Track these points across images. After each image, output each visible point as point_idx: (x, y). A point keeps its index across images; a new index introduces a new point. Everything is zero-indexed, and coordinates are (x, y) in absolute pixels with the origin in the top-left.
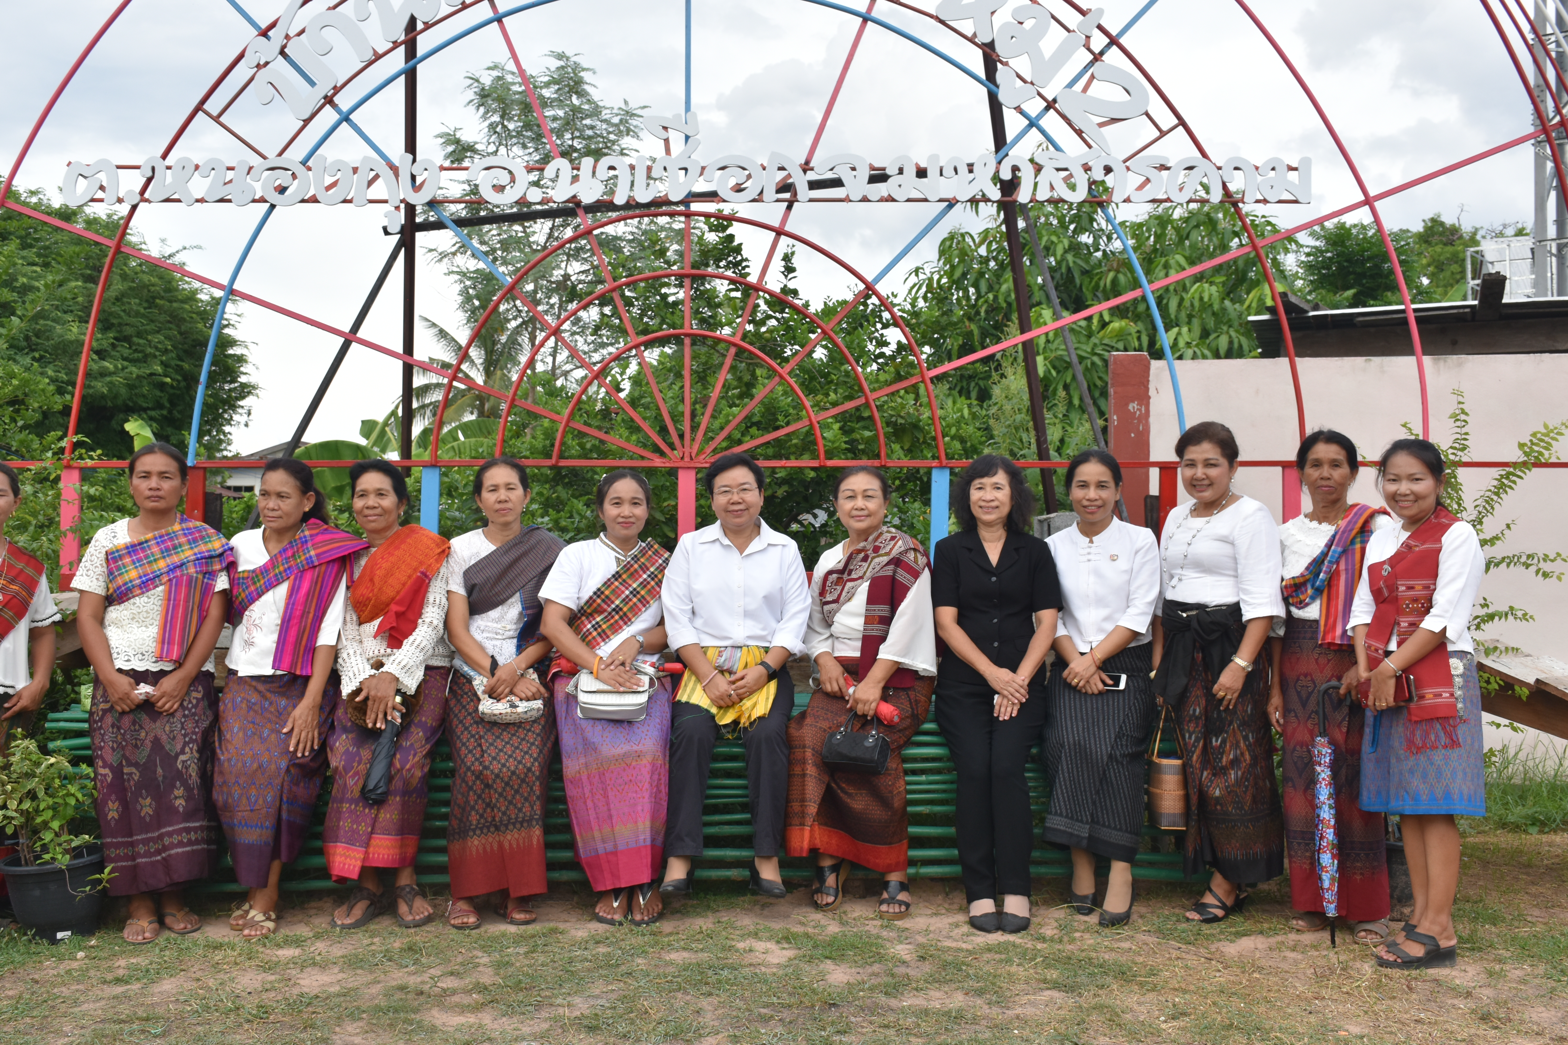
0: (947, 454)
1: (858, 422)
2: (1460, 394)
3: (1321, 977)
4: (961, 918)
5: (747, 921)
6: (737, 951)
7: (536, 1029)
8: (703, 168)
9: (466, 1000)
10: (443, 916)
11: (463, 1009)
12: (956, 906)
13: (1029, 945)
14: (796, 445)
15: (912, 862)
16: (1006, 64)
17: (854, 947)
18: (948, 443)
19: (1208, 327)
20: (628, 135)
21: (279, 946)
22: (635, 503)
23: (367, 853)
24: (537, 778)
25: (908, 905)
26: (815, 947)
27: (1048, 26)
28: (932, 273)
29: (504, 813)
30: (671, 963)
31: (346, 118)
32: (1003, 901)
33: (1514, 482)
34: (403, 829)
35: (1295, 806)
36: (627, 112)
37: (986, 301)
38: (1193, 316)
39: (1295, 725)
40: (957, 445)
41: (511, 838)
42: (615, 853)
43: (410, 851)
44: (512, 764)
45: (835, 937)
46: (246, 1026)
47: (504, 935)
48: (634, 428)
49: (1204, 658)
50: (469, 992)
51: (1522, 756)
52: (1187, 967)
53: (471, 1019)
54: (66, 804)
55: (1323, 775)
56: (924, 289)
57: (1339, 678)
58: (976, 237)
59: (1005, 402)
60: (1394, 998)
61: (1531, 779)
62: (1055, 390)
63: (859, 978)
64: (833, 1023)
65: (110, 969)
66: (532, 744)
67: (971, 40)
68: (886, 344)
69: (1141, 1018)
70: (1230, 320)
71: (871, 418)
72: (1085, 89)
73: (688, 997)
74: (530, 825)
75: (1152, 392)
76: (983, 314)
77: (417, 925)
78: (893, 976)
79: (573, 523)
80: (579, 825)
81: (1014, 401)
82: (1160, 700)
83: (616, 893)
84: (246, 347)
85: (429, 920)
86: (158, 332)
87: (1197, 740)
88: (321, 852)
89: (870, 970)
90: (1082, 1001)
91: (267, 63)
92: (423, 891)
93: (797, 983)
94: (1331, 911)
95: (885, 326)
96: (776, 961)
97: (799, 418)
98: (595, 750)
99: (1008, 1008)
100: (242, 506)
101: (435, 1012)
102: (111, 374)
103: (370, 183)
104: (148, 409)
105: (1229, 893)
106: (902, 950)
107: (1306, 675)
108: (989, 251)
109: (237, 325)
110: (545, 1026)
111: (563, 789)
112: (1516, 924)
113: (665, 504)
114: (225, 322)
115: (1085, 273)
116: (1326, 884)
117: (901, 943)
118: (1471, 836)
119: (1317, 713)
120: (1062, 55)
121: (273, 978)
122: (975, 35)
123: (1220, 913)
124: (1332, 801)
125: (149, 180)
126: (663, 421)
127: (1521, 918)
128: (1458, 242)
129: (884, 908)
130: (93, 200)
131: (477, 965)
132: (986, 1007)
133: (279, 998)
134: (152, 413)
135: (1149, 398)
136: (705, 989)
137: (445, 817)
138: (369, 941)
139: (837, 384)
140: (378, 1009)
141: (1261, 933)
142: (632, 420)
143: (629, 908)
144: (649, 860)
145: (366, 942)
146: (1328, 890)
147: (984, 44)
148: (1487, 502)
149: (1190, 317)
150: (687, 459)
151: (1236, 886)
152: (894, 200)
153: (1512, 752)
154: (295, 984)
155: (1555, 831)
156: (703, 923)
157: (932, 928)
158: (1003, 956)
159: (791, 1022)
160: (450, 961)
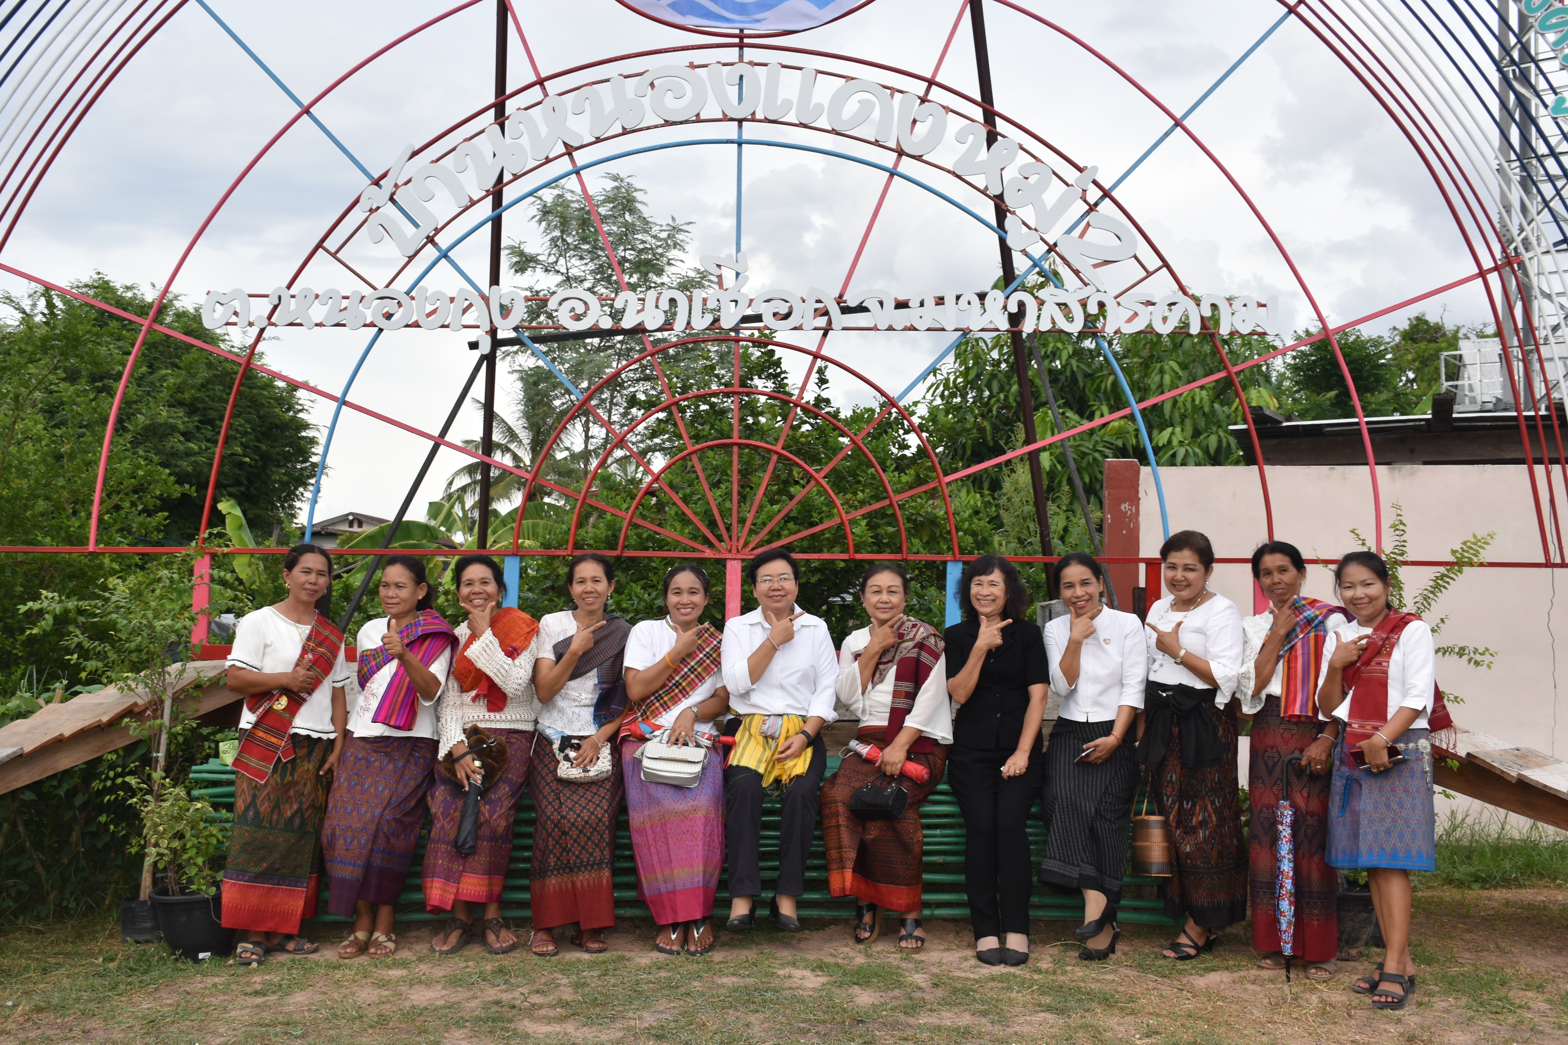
0: (960, 547)
1: (882, 518)
2: (1398, 508)
3: (1275, 1006)
4: (970, 953)
5: (786, 954)
6: (778, 976)
7: (612, 1036)
8: (751, 301)
9: (551, 1013)
10: (525, 944)
11: (549, 1020)
12: (965, 943)
13: (1028, 976)
14: (828, 539)
15: (928, 905)
16: (1013, 213)
17: (877, 975)
18: (961, 537)
19: (1199, 427)
20: (675, 248)
21: (389, 967)
22: (692, 592)
23: (458, 889)
24: (607, 827)
25: (923, 940)
26: (845, 974)
27: (1051, 179)
28: (949, 374)
29: (578, 857)
30: (723, 986)
31: (445, 255)
32: (1005, 939)
33: (1448, 583)
34: (491, 871)
35: (1262, 860)
36: (674, 228)
37: (998, 401)
38: (1186, 416)
39: (1262, 790)
40: (970, 539)
41: (583, 878)
42: (673, 892)
43: (497, 889)
44: (585, 815)
45: (861, 967)
46: (370, 1031)
47: (579, 961)
48: (684, 520)
49: (1180, 732)
50: (554, 1007)
51: (1469, 821)
52: (1161, 996)
53: (557, 1028)
54: (208, 844)
55: (1284, 833)
56: (941, 388)
57: (1302, 751)
58: (988, 341)
59: (1014, 495)
60: (1336, 1023)
61: (1477, 841)
62: (1060, 482)
63: (882, 1000)
64: (861, 1036)
65: (248, 984)
66: (603, 798)
67: (984, 192)
68: (908, 447)
69: (1120, 1036)
70: (1219, 421)
71: (894, 515)
72: (1082, 236)
73: (738, 1014)
74: (600, 868)
75: (1141, 494)
76: (994, 412)
77: (505, 951)
78: (911, 999)
79: (633, 605)
80: (643, 868)
81: (1023, 493)
82: (1143, 767)
83: (675, 926)
84: (318, 430)
85: (512, 948)
86: (239, 416)
87: (1173, 802)
88: (420, 888)
89: (891, 994)
90: (1070, 1021)
91: (378, 208)
92: (507, 923)
93: (830, 1004)
94: (1288, 950)
95: (907, 432)
96: (811, 986)
97: (830, 515)
98: (658, 803)
99: (1008, 1027)
100: (341, 585)
101: (526, 1022)
102: (195, 454)
103: (465, 311)
104: (229, 485)
105: (1200, 935)
106: (919, 979)
107: (1272, 748)
108: (1001, 354)
109: (310, 410)
110: (620, 1034)
111: (630, 838)
112: (1448, 964)
113: (714, 589)
114: (300, 408)
115: (1087, 376)
116: (1284, 927)
117: (918, 972)
118: (1421, 890)
119: (1281, 780)
120: (1062, 205)
121: (387, 993)
122: (986, 188)
123: (1192, 952)
124: (1291, 856)
125: (275, 307)
126: (713, 515)
127: (1453, 960)
128: (1441, 339)
129: (903, 944)
130: (228, 324)
131: (559, 985)
132: (989, 1025)
133: (394, 1009)
134: (232, 490)
135: (1139, 499)
136: (753, 1007)
137: (526, 860)
138: (465, 964)
139: (864, 486)
140: (478, 1019)
141: (1227, 969)
142: (684, 514)
143: (685, 939)
144: (702, 899)
145: (462, 965)
146: (1285, 932)
147: (995, 196)
148: (1425, 599)
149: (1183, 417)
150: (734, 551)
151: (1207, 930)
152: (915, 329)
153: (1459, 818)
154: (406, 999)
155: (1495, 888)
156: (749, 954)
157: (944, 961)
158: (1005, 985)
159: (825, 1035)
160: (535, 982)
